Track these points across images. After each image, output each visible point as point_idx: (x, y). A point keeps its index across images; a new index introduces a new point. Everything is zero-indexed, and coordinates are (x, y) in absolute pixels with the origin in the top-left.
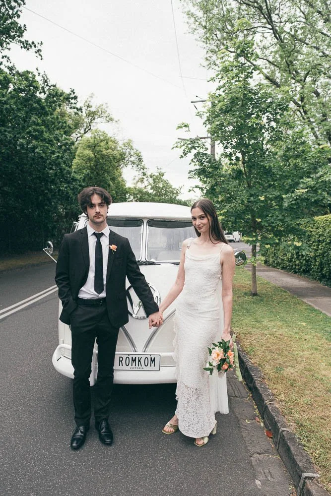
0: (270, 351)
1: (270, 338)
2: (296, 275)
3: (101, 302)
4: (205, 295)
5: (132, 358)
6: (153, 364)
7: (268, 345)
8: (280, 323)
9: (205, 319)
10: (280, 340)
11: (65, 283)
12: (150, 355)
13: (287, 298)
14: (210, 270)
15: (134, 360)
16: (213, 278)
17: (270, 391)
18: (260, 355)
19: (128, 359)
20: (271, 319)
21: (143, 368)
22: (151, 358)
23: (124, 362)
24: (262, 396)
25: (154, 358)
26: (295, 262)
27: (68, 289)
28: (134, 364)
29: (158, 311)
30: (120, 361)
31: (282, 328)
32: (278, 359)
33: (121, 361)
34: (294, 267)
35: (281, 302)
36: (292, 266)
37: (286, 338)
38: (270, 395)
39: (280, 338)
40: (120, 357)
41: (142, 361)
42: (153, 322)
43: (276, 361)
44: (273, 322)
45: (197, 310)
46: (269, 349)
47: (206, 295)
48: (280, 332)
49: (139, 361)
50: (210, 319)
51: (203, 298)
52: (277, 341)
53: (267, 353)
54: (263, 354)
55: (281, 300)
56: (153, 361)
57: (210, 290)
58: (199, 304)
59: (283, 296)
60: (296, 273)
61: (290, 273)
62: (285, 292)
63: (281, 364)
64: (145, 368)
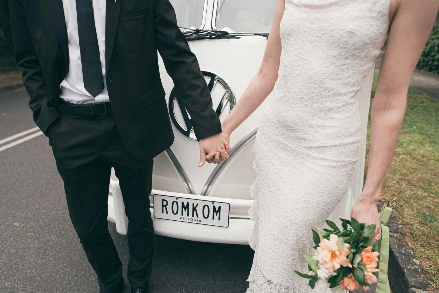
0: (409, 182)
1: (406, 160)
2: (431, 73)
3: (104, 111)
4: (328, 105)
5: (183, 203)
6: (217, 217)
7: (404, 171)
8: (418, 137)
9: (321, 162)
10: (424, 164)
11: (31, 72)
12: (213, 202)
13: (423, 102)
14: (351, 33)
15: (185, 207)
16: (359, 57)
17: (417, 262)
18: (392, 188)
19: (175, 203)
20: (405, 130)
21: (200, 221)
22: (214, 207)
23: (169, 207)
24: (403, 274)
25: (220, 208)
26: (434, 56)
27: (40, 83)
28: (185, 213)
29: (221, 131)
30: (163, 206)
31: (423, 145)
32: (425, 197)
33: (166, 206)
34: (430, 63)
35: (416, 106)
36: (428, 62)
37: (432, 162)
38: (417, 273)
39: (422, 161)
40: (163, 200)
41: (199, 209)
42: (207, 154)
43: (420, 202)
44: (407, 135)
45: (304, 139)
46: (407, 178)
47: (332, 105)
48: (422, 152)
49: (194, 209)
50: (335, 164)
51: (322, 110)
52: (419, 166)
53: (404, 185)
54: (397, 186)
55: (415, 104)
56: (217, 211)
57: (343, 91)
58: (311, 126)
59: (417, 99)
60: (431, 70)
61: (423, 70)
62: (420, 94)
63: (430, 208)
64: (204, 221)
